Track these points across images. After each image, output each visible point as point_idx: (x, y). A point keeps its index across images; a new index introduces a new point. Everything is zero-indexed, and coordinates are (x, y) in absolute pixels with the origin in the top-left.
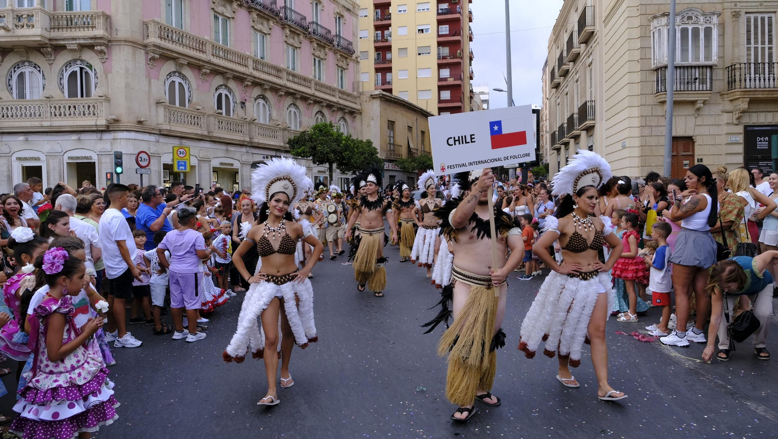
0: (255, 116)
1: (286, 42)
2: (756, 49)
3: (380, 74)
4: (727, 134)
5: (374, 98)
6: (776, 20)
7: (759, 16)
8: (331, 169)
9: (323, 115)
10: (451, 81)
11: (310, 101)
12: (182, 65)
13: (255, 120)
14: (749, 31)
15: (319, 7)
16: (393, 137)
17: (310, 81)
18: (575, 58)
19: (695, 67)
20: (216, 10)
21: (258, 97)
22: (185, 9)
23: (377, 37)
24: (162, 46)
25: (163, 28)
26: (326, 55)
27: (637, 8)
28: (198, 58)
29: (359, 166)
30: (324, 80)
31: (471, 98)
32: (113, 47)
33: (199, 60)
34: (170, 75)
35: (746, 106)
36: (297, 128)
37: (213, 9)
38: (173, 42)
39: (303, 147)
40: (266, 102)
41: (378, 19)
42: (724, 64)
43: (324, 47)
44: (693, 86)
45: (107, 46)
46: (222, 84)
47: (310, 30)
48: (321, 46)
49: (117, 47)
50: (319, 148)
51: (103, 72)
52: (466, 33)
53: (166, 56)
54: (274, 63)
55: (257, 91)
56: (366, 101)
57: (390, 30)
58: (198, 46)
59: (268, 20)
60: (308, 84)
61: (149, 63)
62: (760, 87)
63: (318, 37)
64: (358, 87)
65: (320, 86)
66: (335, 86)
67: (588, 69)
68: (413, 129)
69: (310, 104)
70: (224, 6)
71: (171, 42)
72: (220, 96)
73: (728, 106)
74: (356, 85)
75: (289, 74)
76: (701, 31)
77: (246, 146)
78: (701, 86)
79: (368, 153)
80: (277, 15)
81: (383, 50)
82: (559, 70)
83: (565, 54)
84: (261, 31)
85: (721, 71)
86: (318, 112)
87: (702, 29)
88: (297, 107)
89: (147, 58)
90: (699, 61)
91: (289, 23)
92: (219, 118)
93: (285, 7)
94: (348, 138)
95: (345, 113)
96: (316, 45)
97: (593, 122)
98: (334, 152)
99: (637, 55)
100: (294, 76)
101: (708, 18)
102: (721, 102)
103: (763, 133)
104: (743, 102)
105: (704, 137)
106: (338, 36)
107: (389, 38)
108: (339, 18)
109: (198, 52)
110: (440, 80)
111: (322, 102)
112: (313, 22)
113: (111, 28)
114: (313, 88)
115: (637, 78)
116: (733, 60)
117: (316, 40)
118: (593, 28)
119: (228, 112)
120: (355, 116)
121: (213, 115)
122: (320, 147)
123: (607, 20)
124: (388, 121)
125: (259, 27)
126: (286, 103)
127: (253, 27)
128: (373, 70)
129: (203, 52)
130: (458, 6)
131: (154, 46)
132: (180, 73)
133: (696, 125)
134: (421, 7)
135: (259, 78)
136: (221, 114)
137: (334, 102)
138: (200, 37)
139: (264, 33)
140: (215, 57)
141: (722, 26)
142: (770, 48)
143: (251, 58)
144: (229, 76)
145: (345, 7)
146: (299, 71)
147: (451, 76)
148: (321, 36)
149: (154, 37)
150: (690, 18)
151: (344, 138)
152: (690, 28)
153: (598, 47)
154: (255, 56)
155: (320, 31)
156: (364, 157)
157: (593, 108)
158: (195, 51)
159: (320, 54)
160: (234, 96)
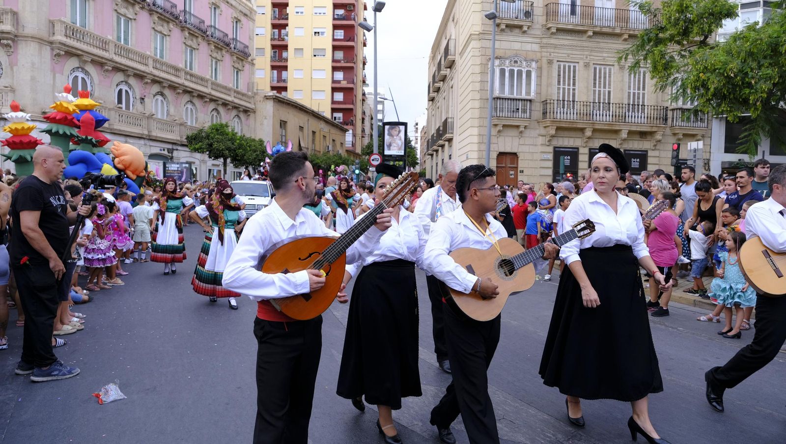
0: (154, 112)
1: (185, 43)
2: (564, 89)
3: (275, 72)
4: (542, 152)
5: (267, 99)
6: (579, 69)
7: (567, 64)
8: (225, 164)
9: (218, 113)
10: (344, 84)
11: (206, 100)
12: (85, 62)
13: (153, 115)
14: (559, 75)
15: (218, 11)
16: (285, 136)
17: (207, 81)
18: (444, 79)
19: (519, 100)
20: (119, 11)
21: (157, 94)
22: (89, 8)
23: (274, 35)
24: (68, 43)
25: (68, 27)
26: (223, 56)
27: (478, 50)
28: (101, 55)
29: (252, 162)
30: (220, 80)
31: (363, 100)
32: (19, 42)
33: (102, 58)
34: (73, 70)
35: (554, 132)
36: (193, 124)
37: (116, 10)
38: (78, 40)
39: (200, 144)
40: (165, 99)
41: (275, 18)
42: (541, 98)
43: (221, 49)
44: (517, 114)
45: (13, 40)
46: (123, 80)
47: (208, 33)
48: (218, 48)
49: (24, 43)
50: (215, 145)
51: (8, 64)
52: (361, 39)
53: (71, 53)
54: (173, 63)
55: (156, 88)
56: (260, 101)
57: (287, 30)
58: (101, 45)
59: (168, 22)
60: (205, 84)
61: (54, 58)
62: (564, 119)
63: (215, 40)
64: (253, 87)
65: (216, 86)
66: (231, 85)
67: (451, 89)
68: (304, 128)
69: (206, 102)
70: (127, 8)
71: (76, 41)
72: (120, 92)
73: (543, 131)
74: (250, 85)
75: (186, 73)
76: (523, 73)
77: (144, 138)
78: (523, 114)
79: (260, 151)
80: (177, 18)
81: (280, 48)
82: (433, 86)
83: (436, 74)
84: (161, 33)
85: (538, 104)
86: (214, 109)
87: (524, 71)
88: (194, 104)
89: (52, 54)
90: (521, 95)
91: (188, 26)
92: (120, 112)
93: (185, 11)
94: (242, 138)
95: (240, 111)
96: (213, 48)
97: (452, 135)
98: (229, 149)
99: (478, 86)
100: (191, 75)
101: (529, 63)
102: (538, 128)
103: (566, 153)
104: (552, 128)
105: (525, 154)
106: (235, 39)
107: (286, 37)
108: (236, 22)
109: (101, 51)
110: (334, 82)
111: (217, 100)
112: (211, 26)
113: (18, 23)
114: (210, 88)
115: (477, 104)
116: (547, 96)
117: (214, 42)
118: (454, 57)
119: (128, 107)
120: (249, 115)
121: (113, 109)
122: (217, 145)
123: (461, 54)
124: (281, 120)
125: (159, 28)
126: (183, 100)
127: (154, 28)
128: (269, 68)
129: (106, 50)
130: (353, 14)
131: (60, 43)
132: (83, 69)
133: (519, 144)
134: (318, 10)
135: (158, 77)
136: (121, 108)
137: (229, 101)
138: (104, 36)
139: (164, 34)
140: (117, 56)
141: (540, 69)
142: (574, 90)
143: (151, 57)
144: (130, 74)
145: (242, 12)
146: (196, 71)
147: (344, 80)
148: (219, 39)
149: (60, 35)
150: (516, 62)
151: (238, 138)
152: (516, 69)
153: (456, 73)
154: (155, 55)
155: (217, 34)
156: (256, 155)
157: (453, 123)
158: (98, 49)
159: (217, 56)
160: (134, 91)
